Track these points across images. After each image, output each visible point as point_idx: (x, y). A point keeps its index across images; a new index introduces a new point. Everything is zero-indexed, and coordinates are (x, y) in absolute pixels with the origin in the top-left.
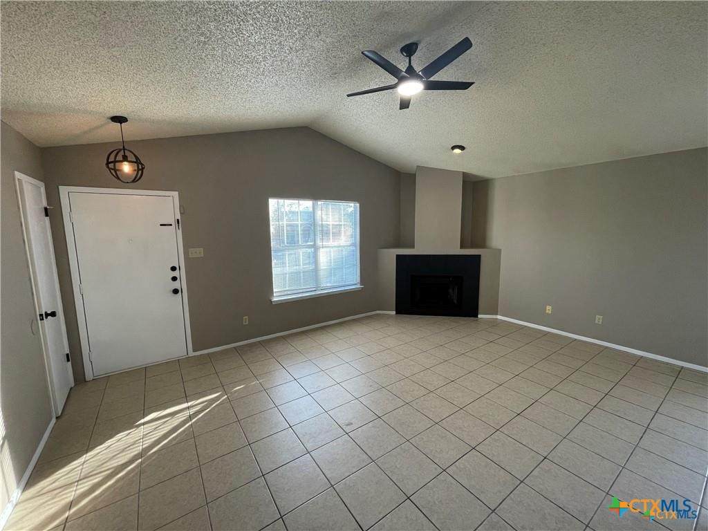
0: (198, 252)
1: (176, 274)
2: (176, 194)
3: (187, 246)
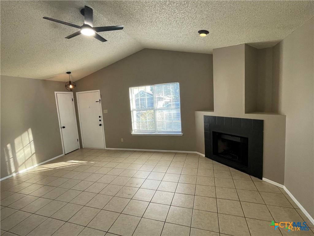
0: (106, 111)
1: (100, 119)
2: (99, 91)
3: (103, 109)
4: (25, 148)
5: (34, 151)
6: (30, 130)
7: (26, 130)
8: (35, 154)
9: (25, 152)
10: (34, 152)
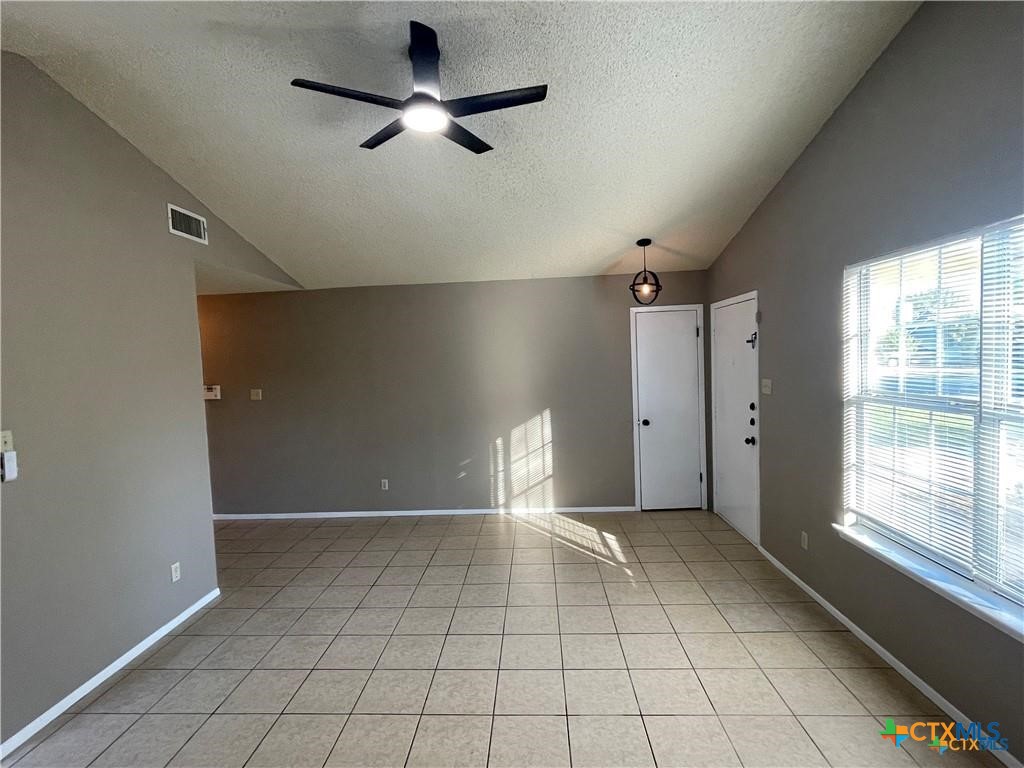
0: (767, 385)
1: (753, 414)
2: (755, 295)
3: (761, 375)
4: (531, 456)
5: (549, 471)
6: (547, 414)
7: (540, 411)
8: (551, 480)
9: (531, 467)
10: (551, 473)
